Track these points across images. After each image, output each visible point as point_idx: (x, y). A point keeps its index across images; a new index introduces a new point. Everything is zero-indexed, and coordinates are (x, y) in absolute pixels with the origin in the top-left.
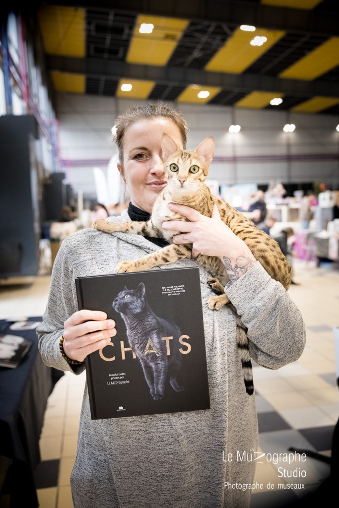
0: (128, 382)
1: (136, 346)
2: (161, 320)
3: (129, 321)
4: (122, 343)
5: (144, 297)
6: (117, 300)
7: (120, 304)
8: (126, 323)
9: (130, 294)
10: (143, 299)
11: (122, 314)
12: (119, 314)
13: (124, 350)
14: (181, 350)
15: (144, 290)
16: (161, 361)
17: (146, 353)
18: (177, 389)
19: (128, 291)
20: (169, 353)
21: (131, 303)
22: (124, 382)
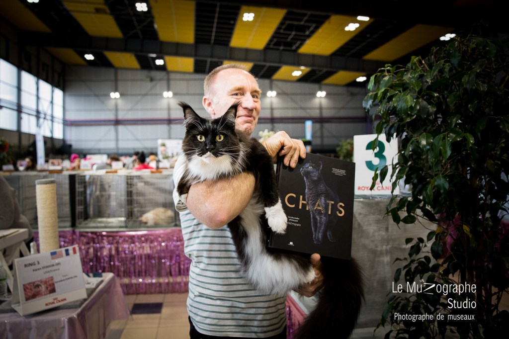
0: (300, 225)
1: (310, 202)
2: (328, 189)
3: (308, 184)
4: (301, 197)
5: (321, 171)
6: (303, 168)
7: (305, 171)
8: (306, 184)
9: (312, 167)
10: (320, 172)
11: (305, 178)
12: (303, 178)
13: (301, 202)
14: (338, 212)
15: (321, 166)
16: (324, 216)
17: (315, 208)
18: (331, 239)
19: (312, 164)
20: (330, 213)
21: (312, 172)
22: (298, 225)
